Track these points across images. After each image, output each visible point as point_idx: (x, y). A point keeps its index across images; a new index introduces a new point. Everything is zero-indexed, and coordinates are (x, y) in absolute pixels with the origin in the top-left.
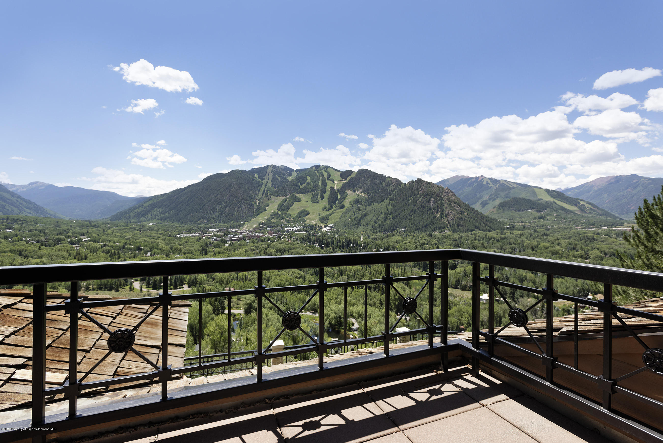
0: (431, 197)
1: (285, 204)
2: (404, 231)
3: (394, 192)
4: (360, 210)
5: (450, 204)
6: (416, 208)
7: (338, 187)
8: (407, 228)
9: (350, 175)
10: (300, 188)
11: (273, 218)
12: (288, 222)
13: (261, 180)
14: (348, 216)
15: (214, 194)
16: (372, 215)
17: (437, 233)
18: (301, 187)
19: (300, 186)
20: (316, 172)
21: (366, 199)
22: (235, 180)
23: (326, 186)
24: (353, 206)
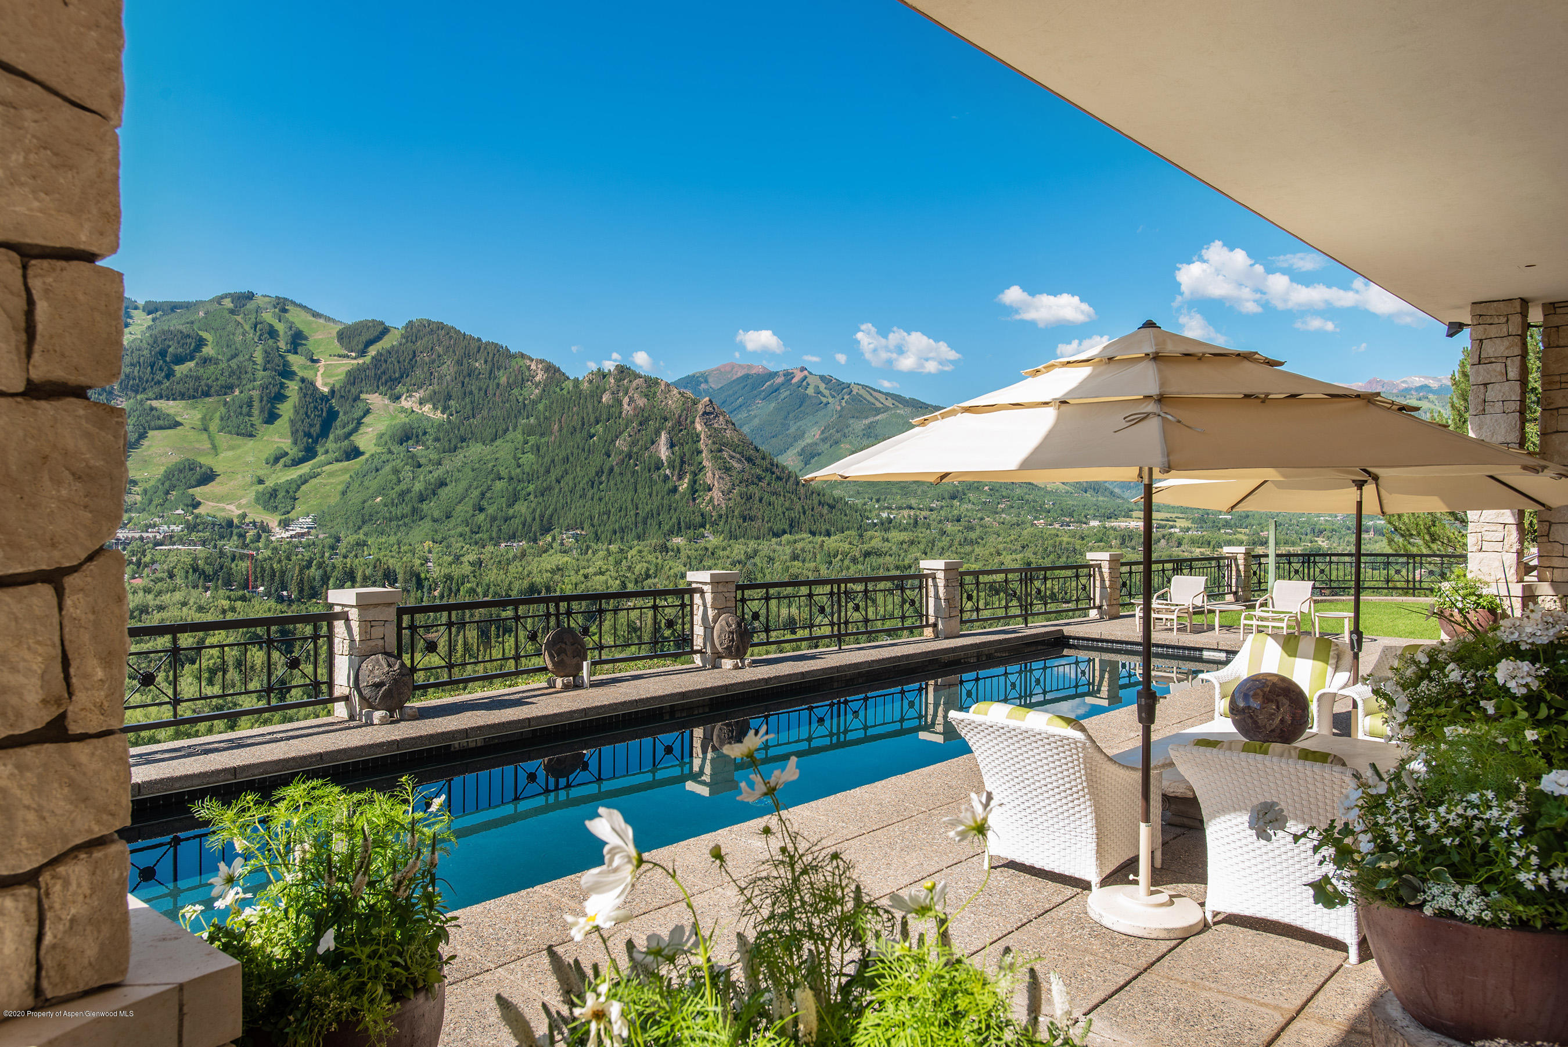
0: (661, 428)
2: (577, 538)
3: (541, 407)
5: (718, 450)
6: (614, 460)
7: (331, 381)
8: (586, 526)
9: (378, 339)
10: (172, 378)
14: (374, 485)
16: (463, 484)
17: (678, 541)
18: (178, 372)
19: (171, 367)
20: (238, 316)
21: (441, 425)
23: (287, 375)
24: (390, 452)
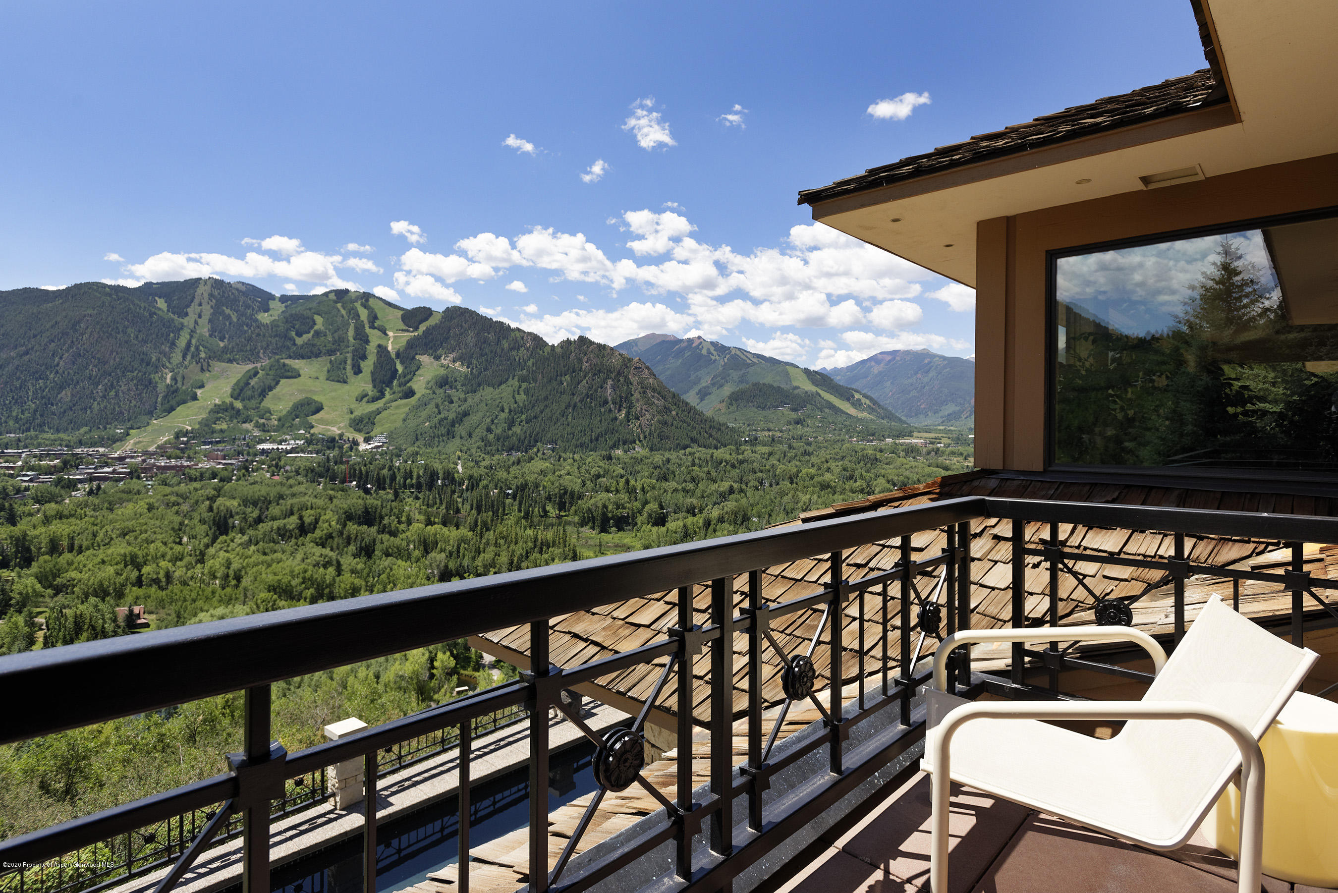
0: (608, 377)
1: (253, 382)
2: (553, 450)
3: (530, 363)
4: (452, 402)
5: (644, 392)
6: (576, 399)
7: (397, 347)
8: (559, 442)
9: (426, 319)
10: (295, 344)
11: (218, 419)
12: (263, 428)
13: (176, 317)
14: (424, 414)
15: (15, 347)
16: (480, 415)
17: (619, 452)
18: (299, 341)
19: (297, 339)
20: (339, 305)
21: (466, 376)
22: (90, 311)
23: (367, 342)
24: (434, 393)
